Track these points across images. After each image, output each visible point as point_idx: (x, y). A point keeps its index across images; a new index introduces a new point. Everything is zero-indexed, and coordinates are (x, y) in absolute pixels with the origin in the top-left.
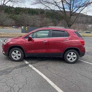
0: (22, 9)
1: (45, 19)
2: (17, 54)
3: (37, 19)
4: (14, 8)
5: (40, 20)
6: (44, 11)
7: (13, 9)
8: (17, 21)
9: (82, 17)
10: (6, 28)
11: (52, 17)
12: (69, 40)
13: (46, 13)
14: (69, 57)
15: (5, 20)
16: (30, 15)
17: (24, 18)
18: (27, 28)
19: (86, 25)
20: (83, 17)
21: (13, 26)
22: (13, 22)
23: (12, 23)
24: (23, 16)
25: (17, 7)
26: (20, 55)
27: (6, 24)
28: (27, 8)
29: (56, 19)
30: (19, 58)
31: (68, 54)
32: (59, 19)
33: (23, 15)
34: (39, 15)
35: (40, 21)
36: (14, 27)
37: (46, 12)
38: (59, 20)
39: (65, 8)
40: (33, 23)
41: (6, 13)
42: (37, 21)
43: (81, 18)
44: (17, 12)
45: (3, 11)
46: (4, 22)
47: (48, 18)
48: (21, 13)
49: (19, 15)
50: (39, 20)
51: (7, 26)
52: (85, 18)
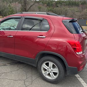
7: (54, 3)
45: (46, 5)
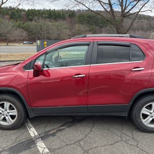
0: (39, 11)
1: (77, 26)
2: (6, 110)
3: (64, 26)
4: (24, 11)
5: (70, 29)
6: (74, 13)
8: (30, 32)
9: (140, 19)
10: (12, 44)
11: (88, 23)
12: (146, 68)
13: (79, 17)
14: (145, 116)
15: (9, 31)
16: (51, 22)
17: (41, 27)
18: (45, 43)
19: (148, 33)
20: (143, 20)
21: (24, 40)
22: (25, 34)
23: (22, 36)
24: (40, 24)
25: (30, 9)
26: (14, 112)
27: (13, 39)
28: (47, 10)
29: (96, 25)
30: (13, 121)
31: (144, 108)
32: (101, 25)
33: (40, 22)
34: (66, 20)
35: (69, 31)
36: (25, 42)
37: (77, 15)
38: (101, 27)
39: (112, 3)
40: (57, 34)
41: (12, 19)
42: (64, 30)
43: (138, 22)
44: (30, 17)
46: (8, 35)
47: (82, 24)
48: (35, 18)
49: (33, 22)
50: (66, 28)
51: (14, 41)
52: (146, 22)
